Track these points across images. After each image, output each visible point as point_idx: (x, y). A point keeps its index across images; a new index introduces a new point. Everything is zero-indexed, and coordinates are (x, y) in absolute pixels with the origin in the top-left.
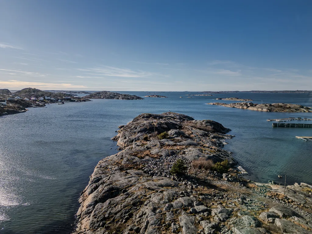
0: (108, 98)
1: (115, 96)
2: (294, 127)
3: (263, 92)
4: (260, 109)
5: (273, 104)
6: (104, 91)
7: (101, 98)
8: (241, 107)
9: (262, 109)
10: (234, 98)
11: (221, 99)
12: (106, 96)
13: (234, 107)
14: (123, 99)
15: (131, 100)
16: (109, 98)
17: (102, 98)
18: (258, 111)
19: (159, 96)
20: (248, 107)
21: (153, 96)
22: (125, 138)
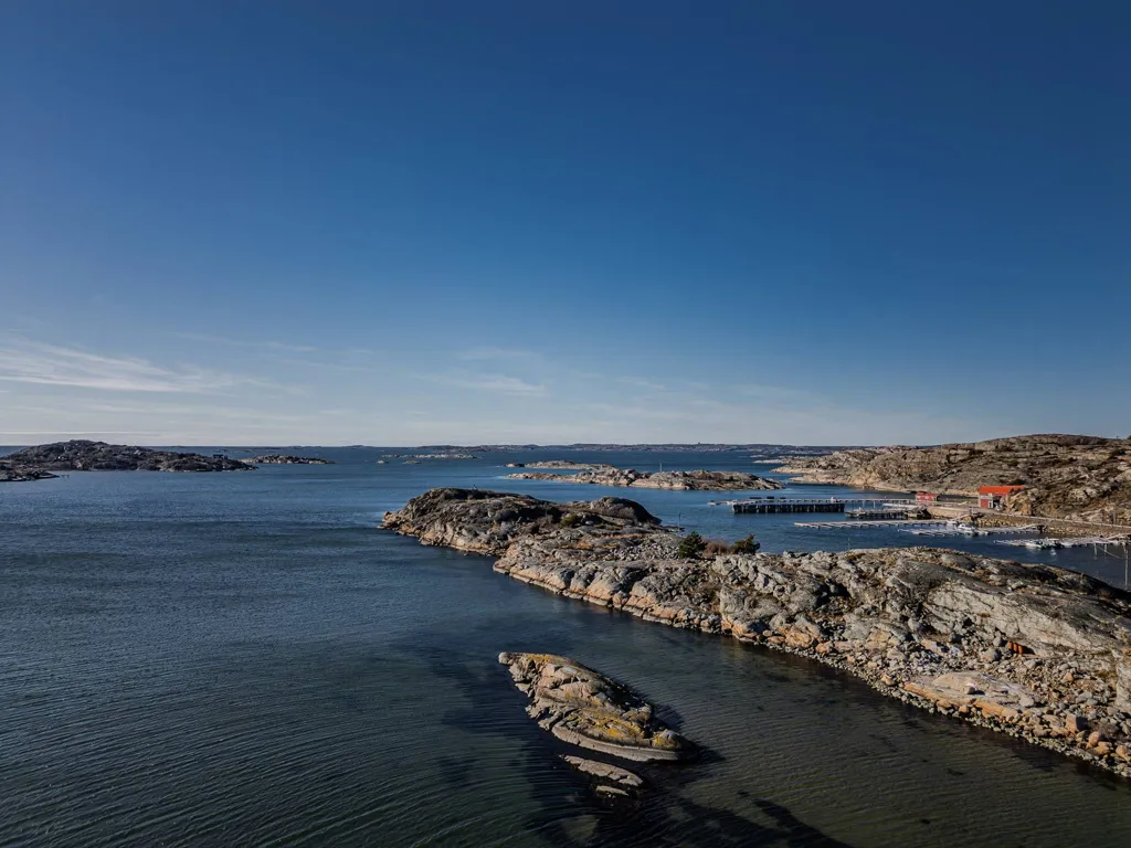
0: (109, 467)
1: (136, 457)
2: (774, 512)
3: (611, 446)
4: (666, 485)
5: (687, 473)
6: (79, 442)
7: (74, 468)
8: (611, 482)
9: (672, 484)
10: (560, 463)
11: (522, 465)
12: (95, 460)
13: (592, 482)
14: (178, 468)
15: (213, 473)
16: (114, 468)
17: (80, 465)
18: (660, 489)
19: (297, 459)
20: (631, 481)
21: (276, 458)
22: (476, 535)
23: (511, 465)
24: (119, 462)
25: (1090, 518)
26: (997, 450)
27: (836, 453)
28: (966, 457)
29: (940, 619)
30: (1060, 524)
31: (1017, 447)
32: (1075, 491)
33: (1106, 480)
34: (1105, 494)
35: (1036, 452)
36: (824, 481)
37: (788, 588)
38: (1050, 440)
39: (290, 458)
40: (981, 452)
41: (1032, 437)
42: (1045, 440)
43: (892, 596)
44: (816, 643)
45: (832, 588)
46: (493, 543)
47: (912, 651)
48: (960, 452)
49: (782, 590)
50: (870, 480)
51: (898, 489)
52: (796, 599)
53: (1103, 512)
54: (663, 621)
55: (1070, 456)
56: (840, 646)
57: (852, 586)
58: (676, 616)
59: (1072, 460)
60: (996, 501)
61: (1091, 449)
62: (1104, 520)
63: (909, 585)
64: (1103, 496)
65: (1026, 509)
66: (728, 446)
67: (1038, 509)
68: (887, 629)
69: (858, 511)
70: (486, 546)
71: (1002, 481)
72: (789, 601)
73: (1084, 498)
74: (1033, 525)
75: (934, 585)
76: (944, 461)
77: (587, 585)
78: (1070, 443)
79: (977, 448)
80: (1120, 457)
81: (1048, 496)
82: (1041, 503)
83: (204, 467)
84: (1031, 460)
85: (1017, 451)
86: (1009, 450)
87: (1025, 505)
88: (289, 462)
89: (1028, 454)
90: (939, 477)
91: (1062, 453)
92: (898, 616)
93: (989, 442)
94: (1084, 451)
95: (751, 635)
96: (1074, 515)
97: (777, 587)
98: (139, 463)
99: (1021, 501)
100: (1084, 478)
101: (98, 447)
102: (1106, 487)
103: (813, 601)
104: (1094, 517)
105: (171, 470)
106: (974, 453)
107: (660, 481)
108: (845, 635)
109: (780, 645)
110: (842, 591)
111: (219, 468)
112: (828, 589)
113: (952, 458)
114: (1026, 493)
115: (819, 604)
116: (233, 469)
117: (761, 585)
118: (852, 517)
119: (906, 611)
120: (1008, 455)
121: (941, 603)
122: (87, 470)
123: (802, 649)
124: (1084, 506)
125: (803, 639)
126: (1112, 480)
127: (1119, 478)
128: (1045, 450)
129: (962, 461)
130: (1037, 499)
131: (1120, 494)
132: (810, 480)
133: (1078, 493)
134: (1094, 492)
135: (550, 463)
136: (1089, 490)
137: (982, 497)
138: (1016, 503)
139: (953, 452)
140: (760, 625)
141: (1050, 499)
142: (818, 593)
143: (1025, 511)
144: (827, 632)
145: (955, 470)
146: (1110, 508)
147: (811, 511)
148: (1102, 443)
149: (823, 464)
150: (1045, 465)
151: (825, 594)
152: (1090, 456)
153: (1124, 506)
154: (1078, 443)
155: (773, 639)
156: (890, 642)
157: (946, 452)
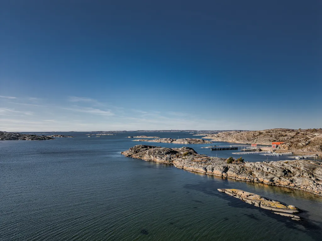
0: (10, 139)
5: (186, 139)
8: (166, 142)
12: (5, 137)
14: (32, 139)
16: (12, 139)
19: (64, 136)
20: (172, 141)
21: (57, 136)
22: (162, 158)
23: (129, 137)
24: (13, 137)
25: (304, 150)
26: (266, 132)
27: (219, 133)
28: (258, 134)
29: (319, 177)
30: (297, 152)
31: (271, 132)
32: (299, 143)
33: (306, 141)
34: (307, 144)
35: (276, 133)
36: (221, 141)
37: (275, 171)
38: (280, 130)
39: (62, 136)
40: (262, 133)
41: (275, 129)
42: (278, 130)
43: (304, 172)
44: (289, 184)
45: (287, 170)
46: (168, 160)
47: (317, 185)
48: (257, 133)
49: (273, 171)
50: (233, 141)
51: (242, 143)
52: (278, 173)
53: (307, 149)
54: (242, 180)
55: (285, 134)
56: (296, 184)
57: (292, 170)
58: (245, 178)
59: (286, 135)
60: (277, 146)
61: (291, 132)
62: (308, 151)
63: (308, 169)
64: (307, 145)
65: (287, 148)
66: (180, 131)
67: (290, 148)
68: (308, 180)
69: (244, 149)
70: (166, 161)
71: (270, 141)
72: (276, 174)
73: (302, 145)
74: (291, 152)
75: (314, 169)
76: (253, 135)
77: (213, 171)
78: (285, 131)
79: (261, 132)
80: (298, 134)
81: (292, 145)
82: (291, 147)
83: (40, 139)
84: (276, 135)
85: (271, 133)
86: (269, 132)
87: (287, 147)
88: (62, 137)
89: (275, 133)
90: (252, 140)
91: (283, 133)
92: (309, 177)
93: (264, 130)
94: (289, 133)
95: (271, 182)
96: (300, 150)
97: (272, 171)
98: (19, 138)
99: (285, 146)
100: (300, 140)
101: (5, 133)
102: (307, 142)
103: (283, 174)
104: (305, 150)
105: (30, 140)
106: (260, 133)
107: (181, 142)
108: (296, 182)
109: (280, 185)
110: (289, 171)
111: (45, 139)
112: (286, 171)
113: (255, 135)
114: (286, 144)
115: (285, 175)
116: (49, 139)
117: (266, 170)
118: (243, 151)
119: (310, 175)
120: (269, 133)
121: (318, 173)
122: (3, 140)
123: (286, 186)
124: (302, 147)
125: (286, 183)
126: (308, 141)
127: (310, 140)
128: (279, 133)
129: (258, 135)
130: (289, 146)
131: (311, 144)
132: (217, 141)
133: (300, 144)
134: (304, 144)
135: (141, 136)
136: (303, 143)
137: (273, 145)
138: (284, 147)
139: (255, 133)
140: (272, 180)
141: (293, 146)
142: (283, 172)
143: (287, 149)
144: (292, 181)
145: (256, 138)
146: (309, 148)
147: (230, 149)
148: (293, 130)
149: (216, 136)
150: (279, 136)
151: (285, 172)
152: (290, 134)
153: (313, 147)
154: (287, 130)
155: (277, 183)
156: (309, 183)
157: (253, 133)
